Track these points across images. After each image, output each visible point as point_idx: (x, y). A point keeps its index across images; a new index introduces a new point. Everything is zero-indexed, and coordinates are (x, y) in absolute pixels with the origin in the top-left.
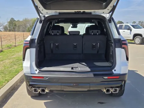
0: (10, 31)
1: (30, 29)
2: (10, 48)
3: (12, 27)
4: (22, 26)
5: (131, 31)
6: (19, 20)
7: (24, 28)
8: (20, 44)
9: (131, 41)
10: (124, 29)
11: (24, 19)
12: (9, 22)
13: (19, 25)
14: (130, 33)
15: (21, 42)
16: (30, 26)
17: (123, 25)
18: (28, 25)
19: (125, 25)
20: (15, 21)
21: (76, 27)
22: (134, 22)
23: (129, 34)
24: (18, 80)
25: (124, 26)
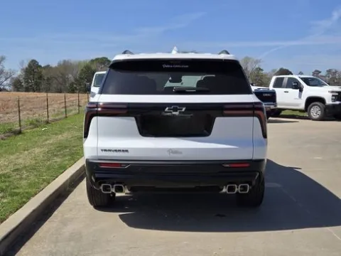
0: (27, 90)
1: (75, 86)
2: (36, 126)
3: (32, 82)
4: (56, 78)
5: (301, 90)
6: (48, 66)
7: (61, 84)
8: (57, 118)
9: (302, 114)
10: (286, 87)
11: (62, 63)
12: (27, 69)
13: (49, 76)
14: (300, 96)
15: (58, 115)
16: (76, 80)
17: (283, 78)
18: (71, 77)
19: (289, 78)
20: (40, 66)
21: (180, 81)
22: (316, 71)
23: (297, 96)
24: (67, 181)
25: (285, 81)
